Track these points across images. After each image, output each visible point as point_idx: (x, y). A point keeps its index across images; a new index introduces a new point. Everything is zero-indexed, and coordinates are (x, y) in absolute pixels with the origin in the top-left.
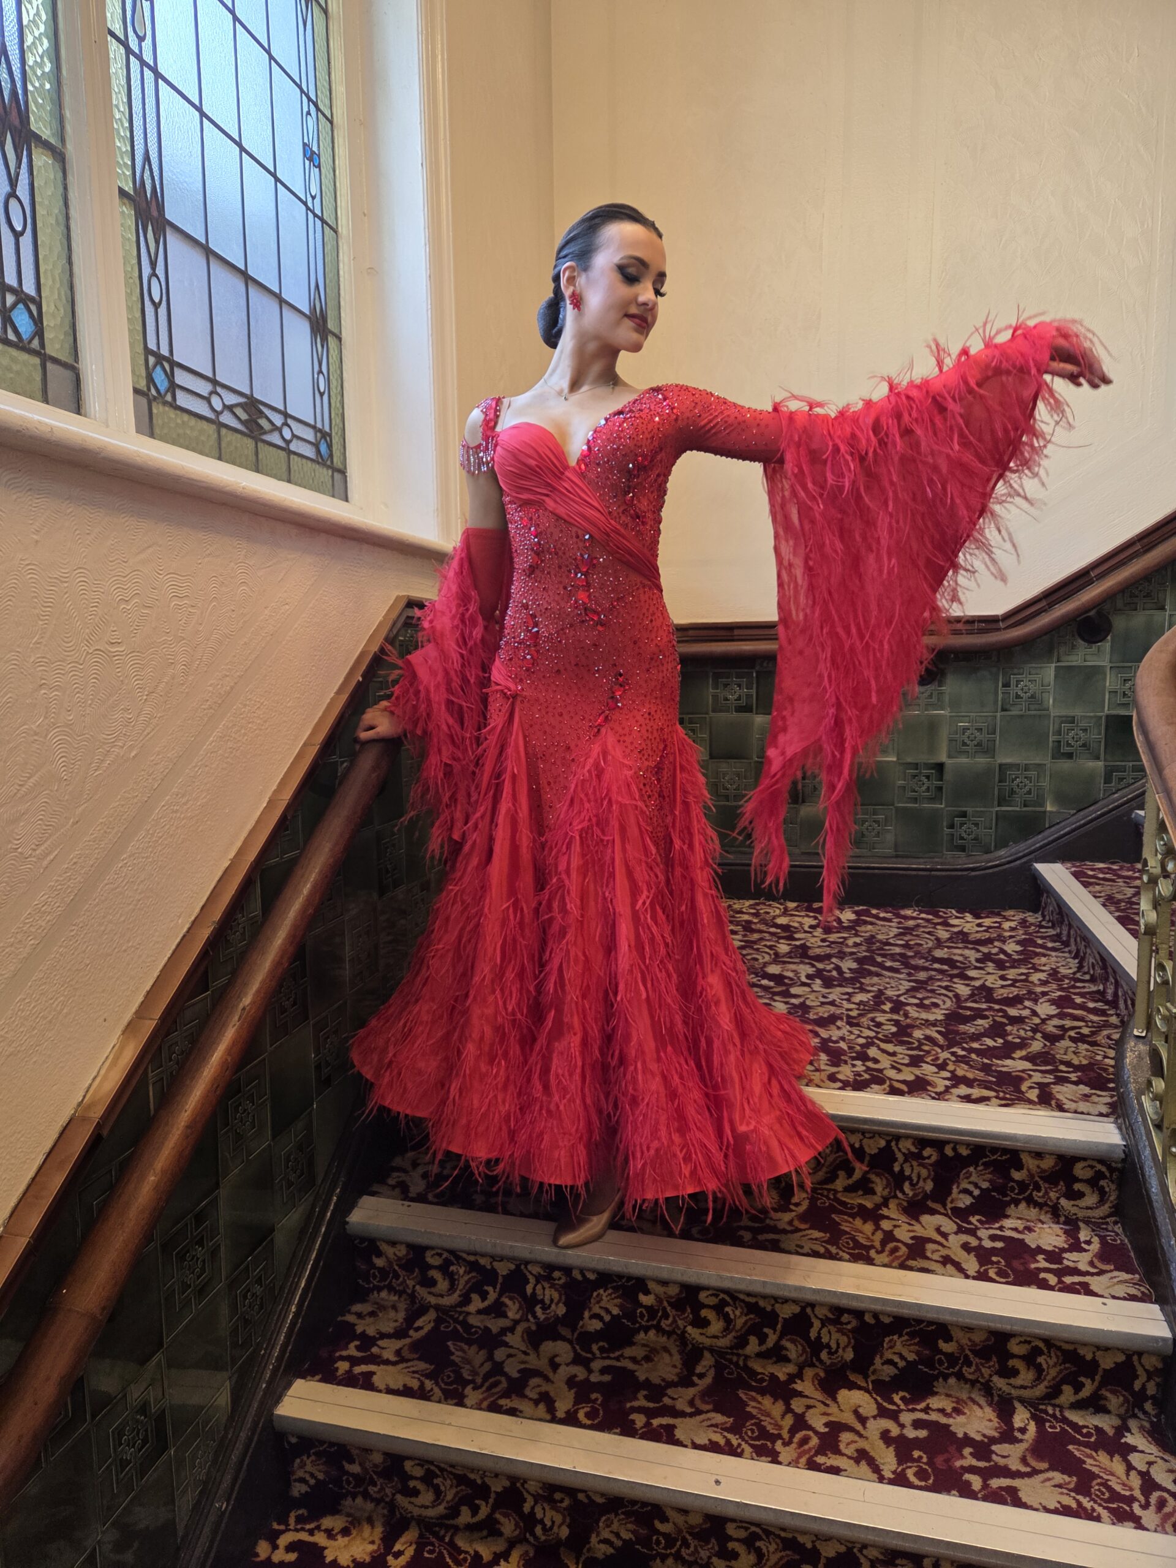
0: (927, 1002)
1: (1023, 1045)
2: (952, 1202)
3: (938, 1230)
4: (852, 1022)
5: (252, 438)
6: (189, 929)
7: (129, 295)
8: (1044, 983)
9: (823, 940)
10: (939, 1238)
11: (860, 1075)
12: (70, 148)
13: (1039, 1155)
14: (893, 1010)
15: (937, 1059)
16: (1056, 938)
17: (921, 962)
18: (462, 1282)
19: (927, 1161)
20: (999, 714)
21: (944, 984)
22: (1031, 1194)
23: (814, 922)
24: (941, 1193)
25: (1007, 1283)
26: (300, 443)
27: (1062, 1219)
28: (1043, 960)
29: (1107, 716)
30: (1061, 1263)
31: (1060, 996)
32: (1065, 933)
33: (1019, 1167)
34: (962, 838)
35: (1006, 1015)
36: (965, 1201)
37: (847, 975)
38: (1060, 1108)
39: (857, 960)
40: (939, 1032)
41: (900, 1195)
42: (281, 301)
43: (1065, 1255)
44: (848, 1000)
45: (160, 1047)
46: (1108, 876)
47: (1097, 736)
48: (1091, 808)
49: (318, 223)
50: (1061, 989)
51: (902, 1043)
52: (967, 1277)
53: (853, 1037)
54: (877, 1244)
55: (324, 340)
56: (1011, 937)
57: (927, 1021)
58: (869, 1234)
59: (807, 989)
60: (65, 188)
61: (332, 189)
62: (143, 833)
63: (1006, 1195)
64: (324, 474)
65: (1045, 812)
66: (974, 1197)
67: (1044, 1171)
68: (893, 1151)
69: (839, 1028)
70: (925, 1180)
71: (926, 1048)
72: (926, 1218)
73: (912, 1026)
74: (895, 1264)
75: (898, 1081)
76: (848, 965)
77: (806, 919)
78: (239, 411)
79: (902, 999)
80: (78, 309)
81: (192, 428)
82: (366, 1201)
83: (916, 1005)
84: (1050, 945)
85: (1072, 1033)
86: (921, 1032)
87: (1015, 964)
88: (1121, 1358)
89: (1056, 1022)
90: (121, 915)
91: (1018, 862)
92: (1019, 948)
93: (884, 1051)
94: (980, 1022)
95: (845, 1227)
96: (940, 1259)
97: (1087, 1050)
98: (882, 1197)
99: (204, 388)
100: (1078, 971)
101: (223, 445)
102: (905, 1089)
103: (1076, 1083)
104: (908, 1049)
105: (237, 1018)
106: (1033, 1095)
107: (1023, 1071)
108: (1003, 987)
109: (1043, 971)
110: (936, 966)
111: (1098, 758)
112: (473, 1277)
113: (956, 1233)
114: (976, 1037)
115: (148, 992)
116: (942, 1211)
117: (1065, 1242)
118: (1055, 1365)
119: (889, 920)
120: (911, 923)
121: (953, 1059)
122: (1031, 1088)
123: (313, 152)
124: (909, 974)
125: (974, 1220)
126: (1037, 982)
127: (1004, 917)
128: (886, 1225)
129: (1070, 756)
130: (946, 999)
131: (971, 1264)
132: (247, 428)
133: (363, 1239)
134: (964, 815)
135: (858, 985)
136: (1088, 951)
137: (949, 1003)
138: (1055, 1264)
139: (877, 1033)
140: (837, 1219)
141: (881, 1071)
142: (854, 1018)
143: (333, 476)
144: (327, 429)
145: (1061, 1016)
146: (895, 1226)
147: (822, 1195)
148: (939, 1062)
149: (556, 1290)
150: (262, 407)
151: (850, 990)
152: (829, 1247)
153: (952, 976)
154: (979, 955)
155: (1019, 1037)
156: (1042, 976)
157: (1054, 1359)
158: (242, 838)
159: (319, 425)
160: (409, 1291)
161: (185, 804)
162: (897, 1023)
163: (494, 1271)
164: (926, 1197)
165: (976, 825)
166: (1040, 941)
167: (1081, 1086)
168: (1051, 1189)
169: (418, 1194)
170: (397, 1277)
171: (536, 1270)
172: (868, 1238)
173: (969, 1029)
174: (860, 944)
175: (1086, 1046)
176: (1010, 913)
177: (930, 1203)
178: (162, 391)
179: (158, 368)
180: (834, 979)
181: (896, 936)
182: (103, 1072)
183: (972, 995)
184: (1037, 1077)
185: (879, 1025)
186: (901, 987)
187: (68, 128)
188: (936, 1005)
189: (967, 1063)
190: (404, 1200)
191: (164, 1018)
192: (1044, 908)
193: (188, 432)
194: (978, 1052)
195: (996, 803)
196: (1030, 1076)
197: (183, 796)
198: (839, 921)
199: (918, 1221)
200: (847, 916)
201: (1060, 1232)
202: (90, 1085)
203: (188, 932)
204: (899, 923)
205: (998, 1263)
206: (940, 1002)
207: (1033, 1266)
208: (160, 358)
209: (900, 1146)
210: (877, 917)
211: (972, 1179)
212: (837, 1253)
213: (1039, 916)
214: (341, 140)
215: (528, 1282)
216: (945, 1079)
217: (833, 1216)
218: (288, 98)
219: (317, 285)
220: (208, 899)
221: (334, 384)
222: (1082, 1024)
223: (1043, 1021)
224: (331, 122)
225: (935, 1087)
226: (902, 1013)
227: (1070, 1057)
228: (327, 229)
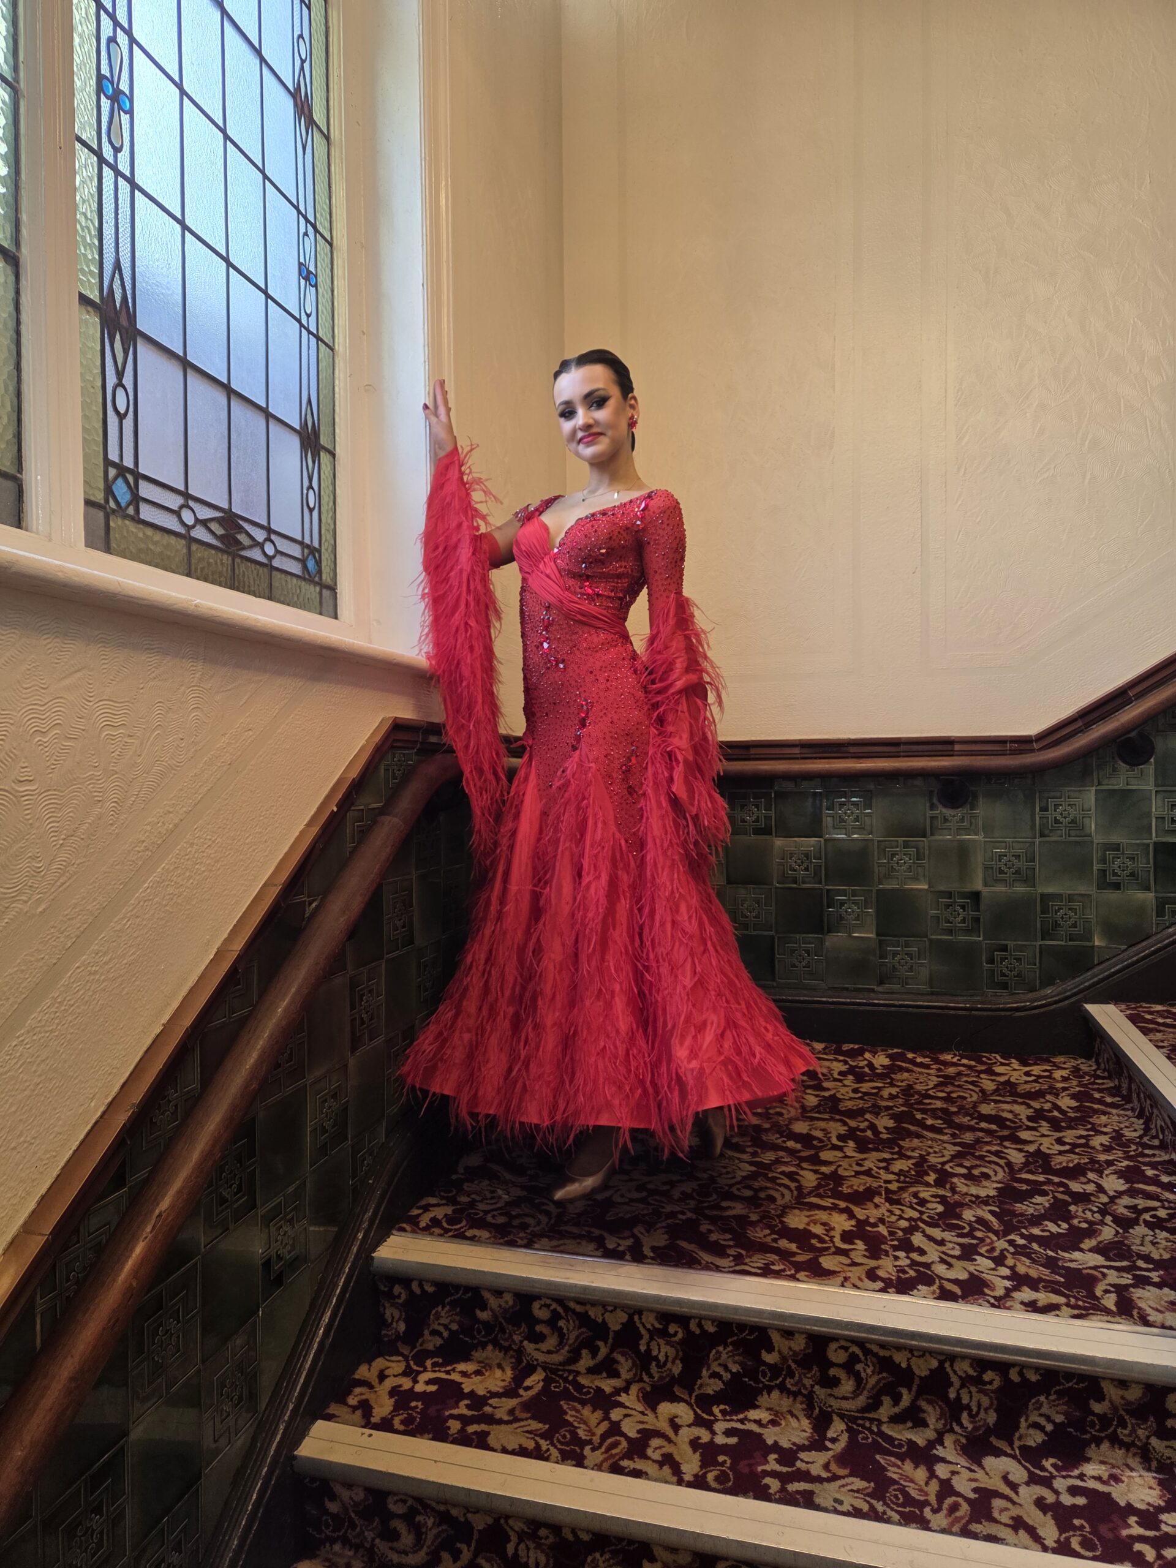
0: (976, 1172)
1: (1091, 1232)
2: (1020, 1438)
3: (1005, 1478)
4: (893, 1199)
5: (228, 553)
6: (104, 1113)
7: (85, 405)
8: (1107, 1149)
9: (855, 1091)
10: (1007, 1491)
11: (905, 1272)
12: (25, 252)
13: (1123, 1383)
14: (940, 1183)
15: (993, 1249)
16: (1115, 1091)
17: (966, 1120)
18: (431, 1536)
19: (988, 1387)
20: (1037, 841)
21: (994, 1148)
22: (1115, 1431)
23: (844, 1068)
24: (1006, 1428)
25: (1095, 1559)
26: (284, 559)
27: (1154, 1464)
28: (1104, 1119)
29: (1155, 843)
30: (1158, 1529)
31: (1128, 1167)
32: (1125, 1085)
33: (1100, 1397)
34: (1003, 975)
35: (1068, 1192)
36: (1035, 1438)
37: (884, 1136)
38: (1146, 1323)
39: (893, 1117)
40: (991, 1212)
41: (957, 1428)
42: (268, 415)
43: (1164, 1517)
44: (886, 1169)
45: (54, 1267)
46: (1168, 1021)
47: (1145, 865)
48: (1144, 944)
49: (313, 340)
50: (1128, 1158)
51: (951, 1227)
52: (1045, 1549)
53: (893, 1218)
54: (932, 1499)
55: (316, 455)
56: (1064, 1089)
57: (977, 1197)
58: (922, 1483)
59: (839, 1154)
60: (18, 292)
61: (329, 308)
62: (48, 1002)
63: (1086, 1432)
64: (312, 591)
65: (1093, 947)
66: (1046, 1433)
67: (1129, 1403)
68: (947, 1374)
69: (877, 1206)
70: (986, 1410)
71: (979, 1234)
72: (989, 1461)
73: (961, 1205)
74: (955, 1529)
75: (949, 1280)
76: (884, 1122)
77: (835, 1064)
78: (214, 526)
79: (947, 1167)
80: (25, 417)
81: (156, 543)
82: (320, 1427)
83: (963, 1176)
84: (1109, 1100)
85: (1147, 1216)
86: (972, 1212)
87: (1072, 1124)
89: (1126, 1201)
90: (11, 1105)
91: (1066, 1002)
92: (1074, 1104)
93: (931, 1238)
94: (1038, 1199)
95: (892, 1473)
96: (1010, 1522)
97: (1167, 1240)
98: (936, 1430)
99: (174, 502)
100: (1144, 1135)
101: (193, 561)
102: (958, 1291)
103: (1159, 1286)
104: (959, 1236)
105: (149, 1229)
106: (1110, 1301)
107: (1095, 1268)
108: (1061, 1153)
109: (1106, 1134)
110: (983, 1125)
111: (1148, 889)
112: (443, 1531)
113: (1027, 1484)
114: (1036, 1220)
115: (43, 1197)
116: (1009, 1451)
117: (1161, 1497)
119: (928, 1067)
120: (952, 1070)
121: (1012, 1250)
122: (1106, 1291)
123: (309, 272)
124: (954, 1136)
125: (1048, 1463)
126: (1099, 1148)
127: (1054, 1064)
128: (942, 1471)
129: (1117, 886)
130: (997, 1168)
131: (1049, 1531)
132: (222, 543)
133: (313, 1479)
134: (1004, 948)
135: (897, 1149)
136: (1156, 1112)
137: (1001, 1175)
138: (1151, 1529)
139: (922, 1213)
140: (882, 1462)
141: (928, 1266)
142: (894, 1192)
143: (321, 594)
144: (316, 544)
145: (1132, 1193)
146: (953, 1473)
147: (863, 1426)
148: (996, 1254)
149: (543, 1551)
150: (241, 522)
151: (887, 1156)
152: (873, 1502)
153: (1003, 1139)
154: (1030, 1112)
155: (1086, 1221)
156: (1104, 1140)
158: (180, 998)
159: (307, 541)
160: (367, 1545)
161: (106, 963)
162: (943, 1200)
163: (468, 1524)
164: (989, 1431)
165: (1019, 960)
166: (1097, 1095)
167: (1166, 1290)
168: (1139, 1425)
169: (383, 1419)
170: (353, 1526)
171: (518, 1525)
172: (921, 1490)
173: (1026, 1208)
174: (897, 1096)
175: (1165, 1234)
176: (1059, 1059)
177: (994, 1441)
178: (123, 504)
179: (120, 481)
180: (869, 1141)
181: (936, 1086)
183: (1026, 1164)
184: (1113, 1277)
185: (923, 1202)
186: (946, 1152)
187: (24, 232)
188: (986, 1176)
189: (1028, 1256)
190: (364, 1427)
192: (1098, 1055)
193: (152, 547)
194: (1042, 1241)
195: (1039, 934)
196: (1104, 1275)
197: (105, 954)
198: (870, 1065)
199: (980, 1465)
200: (881, 1060)
201: (1153, 1483)
203: (101, 1117)
204: (939, 1070)
205: (1082, 1527)
206: (991, 1173)
207: (1125, 1533)
208: (122, 470)
209: (956, 1368)
210: (913, 1062)
211: (1043, 1410)
212: (884, 1513)
213: (1092, 1062)
214: (340, 261)
215: (509, 1541)
216: (1003, 1278)
217: (878, 1457)
218: (283, 217)
219: (309, 401)
220: (131, 1074)
221: (325, 499)
222: (1157, 1204)
223: (1112, 1199)
224: (331, 244)
225: (993, 1289)
226: (948, 1186)
227: (1147, 1249)
228: (322, 346)
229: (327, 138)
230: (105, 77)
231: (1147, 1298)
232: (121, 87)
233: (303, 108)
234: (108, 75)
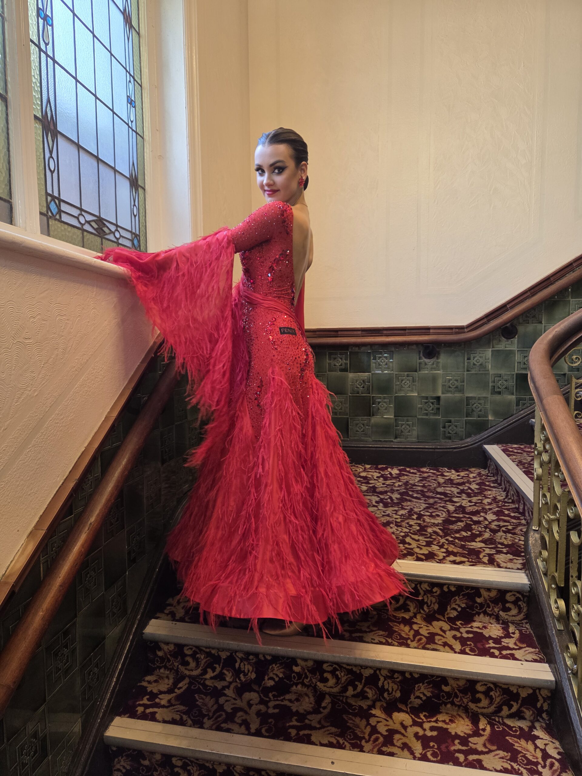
0: (434, 514)
1: (480, 535)
2: (447, 614)
3: (441, 629)
4: (398, 525)
5: (100, 237)
7: (38, 167)
8: (490, 504)
9: (383, 484)
10: (441, 633)
11: (402, 551)
12: (10, 96)
13: (489, 590)
14: (418, 519)
15: (439, 542)
16: (495, 482)
17: (431, 494)
18: (203, 663)
19: (435, 594)
20: (465, 373)
21: (442, 505)
22: (486, 609)
23: (379, 475)
24: (442, 610)
25: (475, 655)
26: (124, 239)
27: (501, 622)
28: (489, 492)
29: (517, 374)
30: (501, 644)
31: (498, 510)
32: (499, 479)
33: (480, 596)
34: (449, 433)
35: (472, 520)
36: (454, 614)
37: (395, 501)
38: (499, 566)
39: (400, 494)
40: (440, 529)
41: (422, 611)
42: (115, 171)
43: (503, 640)
44: (396, 514)
45: (47, 545)
46: (519, 451)
47: (512, 383)
48: (510, 418)
49: (134, 134)
50: (498, 507)
51: (422, 535)
52: (455, 652)
53: (398, 532)
54: (411, 637)
55: (137, 189)
56: (474, 481)
57: (434, 523)
58: (407, 632)
59: (376, 508)
60: (7, 115)
61: (141, 118)
62: (40, 434)
63: (474, 610)
65: (488, 420)
66: (458, 612)
67: (491, 598)
68: (418, 590)
70: (434, 603)
71: (434, 537)
72: (435, 623)
73: (427, 526)
74: (420, 647)
75: (420, 554)
76: (395, 496)
77: (375, 473)
78: (93, 224)
79: (422, 513)
80: (12, 173)
81: (69, 232)
82: (153, 622)
83: (429, 516)
84: (492, 485)
85: (504, 529)
86: (432, 529)
87: (476, 494)
88: (531, 691)
89: (496, 523)
90: (28, 476)
91: (476, 445)
92: (477, 487)
93: (413, 539)
94: (459, 524)
95: (396, 629)
96: (442, 644)
97: (511, 537)
98: (414, 613)
99: (76, 212)
100: (506, 498)
101: (85, 240)
102: (424, 558)
103: (506, 554)
104: (425, 538)
105: (87, 529)
106: (486, 560)
107: (481, 548)
108: (470, 506)
109: (489, 498)
110: (438, 496)
111: (513, 394)
112: (208, 660)
113: (450, 630)
114: (458, 531)
115: (41, 516)
116: (443, 619)
117: (502, 633)
118: (499, 696)
119: (415, 474)
120: (426, 475)
121: (447, 542)
122: (484, 556)
123: (132, 100)
124: (425, 500)
125: (458, 623)
126: (486, 504)
127: (470, 471)
128: (415, 627)
129: (499, 393)
130: (443, 512)
131: (457, 646)
132: (97, 232)
133: (151, 642)
134: (450, 421)
135: (400, 506)
136: (511, 488)
137: (444, 515)
138: (498, 644)
139: (410, 530)
140: (392, 625)
141: (412, 549)
142: (399, 522)
144: (138, 233)
145: (498, 520)
147: (384, 612)
148: (440, 544)
149: (251, 665)
150: (105, 222)
151: (397, 509)
152: (387, 639)
153: (446, 501)
154: (458, 491)
155: (478, 531)
156: (489, 500)
157: (498, 693)
158: (91, 436)
159: (134, 231)
160: (175, 668)
161: (62, 419)
162: (419, 525)
163: (219, 657)
164: (435, 612)
165: (456, 426)
166: (487, 483)
167: (509, 555)
168: (495, 607)
169: (181, 618)
170: (169, 661)
171: (240, 655)
172: (407, 634)
173: (454, 527)
174: (401, 486)
175: (510, 535)
176: (472, 469)
177: (437, 615)
178: (55, 214)
179: (53, 203)
180: (389, 503)
181: (418, 481)
182: (16, 558)
183: (455, 510)
184: (488, 551)
185: (411, 526)
186: (421, 507)
187: (9, 86)
188: (438, 516)
189: (453, 544)
190: (173, 621)
191: (49, 529)
192: (489, 467)
193: (67, 234)
194: (458, 538)
195: (465, 416)
196: (484, 550)
197: (61, 415)
198: (391, 474)
199: (431, 624)
200: (395, 471)
201: (500, 628)
202: (9, 565)
203: (62, 484)
204: (420, 475)
205: (470, 645)
206: (440, 514)
207: (487, 646)
208: (53, 198)
209: (422, 587)
210: (409, 472)
211: (457, 603)
212: (392, 642)
213: (487, 471)
214: (146, 95)
215: (236, 662)
216: (443, 552)
217: (390, 623)
218: (120, 74)
219: (133, 164)
220: (73, 467)
221: (141, 211)
222: (508, 524)
223: (490, 523)
224: (141, 86)
225: (438, 556)
226: (422, 520)
227: (503, 540)
228: (138, 137)
229: (139, 34)
230: (40, 9)
231: (500, 558)
232: (47, 13)
233: (127, 19)
234: (42, 8)
